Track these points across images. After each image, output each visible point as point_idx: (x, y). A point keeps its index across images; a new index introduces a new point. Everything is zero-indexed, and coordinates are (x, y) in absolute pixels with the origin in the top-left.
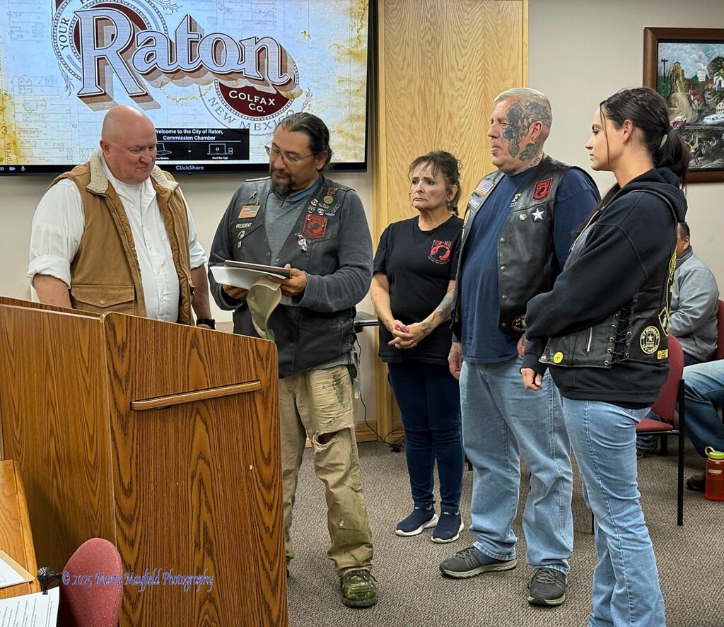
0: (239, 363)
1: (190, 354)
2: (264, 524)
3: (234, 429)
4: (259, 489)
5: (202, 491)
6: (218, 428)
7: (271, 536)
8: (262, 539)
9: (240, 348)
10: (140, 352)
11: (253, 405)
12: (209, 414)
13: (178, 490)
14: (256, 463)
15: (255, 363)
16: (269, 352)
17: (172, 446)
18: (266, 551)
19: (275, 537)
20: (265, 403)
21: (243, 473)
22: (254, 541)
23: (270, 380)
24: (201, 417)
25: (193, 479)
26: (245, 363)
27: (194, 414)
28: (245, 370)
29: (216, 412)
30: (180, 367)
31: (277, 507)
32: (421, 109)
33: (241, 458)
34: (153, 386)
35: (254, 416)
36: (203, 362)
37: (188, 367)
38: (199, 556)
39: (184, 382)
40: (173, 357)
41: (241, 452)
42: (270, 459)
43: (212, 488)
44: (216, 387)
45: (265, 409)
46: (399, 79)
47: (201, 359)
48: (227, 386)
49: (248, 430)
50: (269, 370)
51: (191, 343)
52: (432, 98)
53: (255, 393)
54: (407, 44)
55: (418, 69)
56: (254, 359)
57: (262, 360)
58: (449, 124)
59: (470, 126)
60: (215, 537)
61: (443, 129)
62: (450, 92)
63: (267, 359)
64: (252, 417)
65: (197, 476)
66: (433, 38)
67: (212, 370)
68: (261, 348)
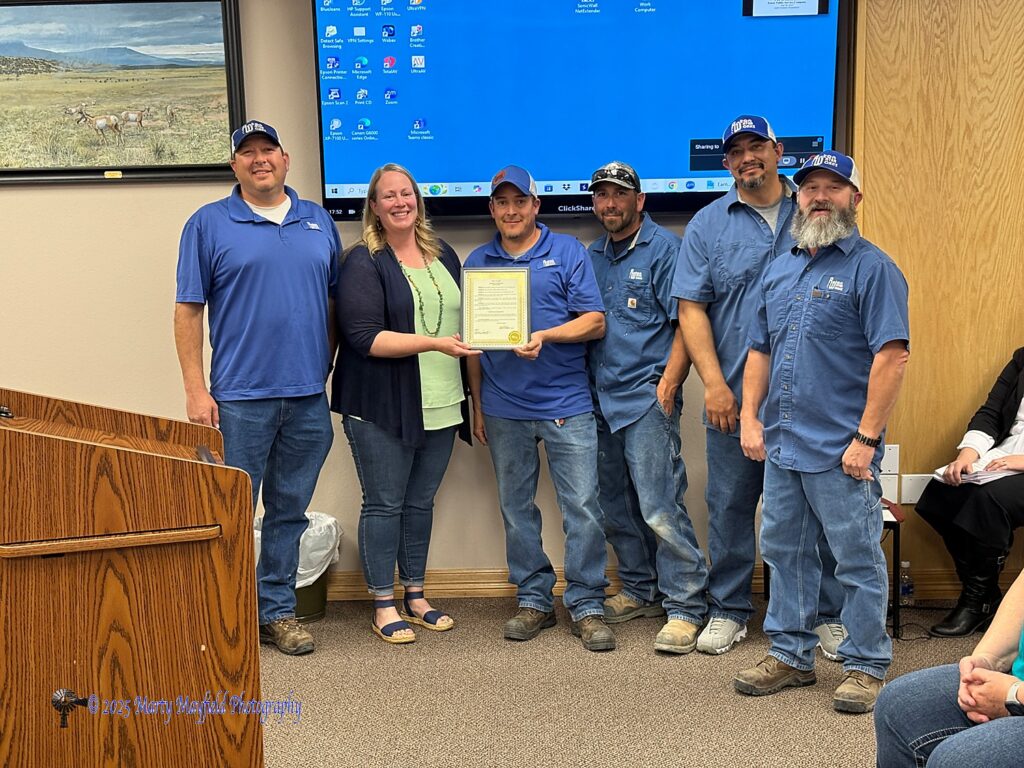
0: (183, 500)
1: (96, 484)
2: (226, 730)
3: (174, 591)
4: (217, 679)
5: (117, 675)
6: (144, 589)
7: (239, 748)
8: (222, 752)
9: (185, 479)
10: (11, 478)
11: (207, 560)
12: (130, 569)
13: (75, 671)
15: (210, 500)
16: (235, 486)
17: (65, 610)
19: (246, 749)
20: (228, 557)
21: (190, 656)
22: (208, 752)
23: (239, 526)
24: (115, 572)
25: (101, 657)
26: (193, 499)
27: (103, 568)
28: (193, 510)
29: (142, 565)
30: (79, 502)
32: (922, 120)
33: (187, 633)
34: (32, 526)
35: (210, 576)
36: (119, 495)
37: (93, 501)
39: (86, 522)
40: (67, 486)
41: (186, 625)
42: (237, 639)
43: (135, 672)
44: (141, 532)
45: (229, 566)
46: (888, 78)
47: (116, 491)
48: (160, 531)
49: (198, 595)
50: (236, 512)
51: (98, 468)
52: (940, 104)
53: (211, 543)
54: (903, 25)
55: (918, 62)
56: (210, 495)
57: (223, 497)
58: (966, 141)
59: (1001, 144)
60: (139, 742)
61: (955, 148)
62: (968, 93)
63: (233, 496)
64: (205, 578)
65: (109, 654)
66: (944, 16)
67: (135, 507)
68: (221, 479)
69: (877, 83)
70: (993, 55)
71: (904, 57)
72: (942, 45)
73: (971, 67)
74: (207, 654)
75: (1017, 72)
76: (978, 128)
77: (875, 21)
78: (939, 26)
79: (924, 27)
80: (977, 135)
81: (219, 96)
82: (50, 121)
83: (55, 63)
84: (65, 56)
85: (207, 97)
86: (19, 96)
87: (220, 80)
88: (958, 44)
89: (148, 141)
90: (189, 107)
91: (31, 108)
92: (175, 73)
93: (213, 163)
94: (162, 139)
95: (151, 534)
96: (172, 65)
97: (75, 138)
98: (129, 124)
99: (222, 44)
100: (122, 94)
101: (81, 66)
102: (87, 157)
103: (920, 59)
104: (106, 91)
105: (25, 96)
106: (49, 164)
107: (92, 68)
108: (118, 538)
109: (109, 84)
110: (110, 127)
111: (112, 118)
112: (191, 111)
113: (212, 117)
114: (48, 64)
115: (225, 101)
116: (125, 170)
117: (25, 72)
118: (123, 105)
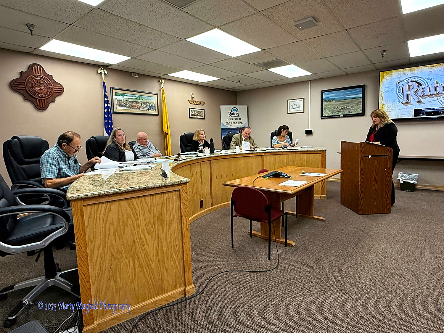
0: (385, 152)
1: (375, 149)
4: (387, 173)
5: (376, 172)
13: (371, 171)
15: (388, 152)
24: (376, 160)
25: (374, 170)
43: (378, 172)
47: (377, 150)
51: (375, 147)
74: (386, 170)
82: (332, 108)
84: (336, 98)
85: (359, 103)
87: (361, 100)
89: (348, 110)
90: (355, 105)
91: (329, 107)
92: (353, 99)
93: (359, 113)
94: (350, 110)
97: (336, 111)
98: (345, 108)
99: (362, 94)
100: (344, 104)
102: (338, 114)
105: (329, 105)
106: (332, 115)
107: (339, 100)
109: (342, 102)
110: (342, 109)
111: (342, 107)
113: (359, 106)
114: (333, 100)
115: (361, 103)
116: (343, 115)
118: (344, 105)
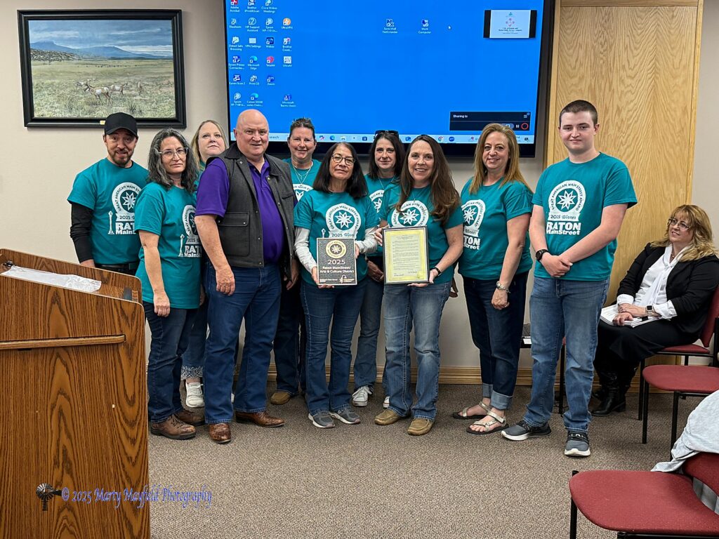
0: (103, 319)
1: (51, 308)
2: (126, 454)
3: (96, 372)
4: (122, 425)
5: (62, 420)
6: (79, 371)
7: (134, 465)
8: (124, 467)
9: (104, 307)
11: (116, 354)
12: (70, 358)
13: (37, 417)
14: (119, 402)
15: (119, 320)
16: (134, 312)
17: (31, 381)
18: (127, 476)
19: (138, 466)
20: (129, 354)
21: (105, 410)
22: (115, 466)
23: (136, 336)
24: (62, 360)
25: (52, 410)
26: (108, 319)
27: (54, 358)
28: (109, 326)
29: (77, 356)
31: (141, 442)
33: (103, 397)
34: (13, 331)
35: (118, 364)
36: (64, 315)
37: (49, 318)
38: (58, 473)
39: (44, 331)
40: (34, 309)
41: (103, 392)
42: (134, 402)
43: (72, 419)
44: (77, 338)
45: (130, 359)
46: (571, 78)
47: (63, 313)
48: (89, 337)
49: (111, 375)
50: (134, 327)
51: (52, 299)
52: (601, 94)
53: (119, 345)
54: (580, 46)
55: (589, 68)
56: (119, 317)
57: (127, 318)
58: (617, 117)
59: (638, 119)
60: (75, 460)
61: (610, 121)
62: (619, 88)
63: (133, 318)
64: (115, 365)
65: (57, 407)
66: (606, 41)
67: (74, 323)
68: (126, 308)
69: (564, 81)
70: (635, 66)
71: (581, 65)
72: (604, 58)
73: (621, 72)
74: (116, 409)
75: (649, 76)
76: (625, 109)
77: (564, 43)
78: (602, 47)
79: (593, 47)
80: (624, 114)
81: (169, 77)
82: (68, 90)
83: (72, 55)
84: (78, 50)
85: (162, 77)
86: (50, 74)
87: (170, 68)
88: (614, 58)
89: (126, 103)
90: (150, 83)
91: (57, 81)
92: (143, 63)
93: (165, 117)
94: (134, 102)
95: (83, 339)
96: (141, 58)
97: (83, 100)
98: (115, 92)
99: (172, 46)
100: (111, 75)
101: (87, 57)
102: (90, 112)
103: (591, 66)
104: (101, 72)
105: (54, 74)
106: (68, 115)
107: (93, 58)
108: (63, 340)
109: (104, 68)
110: (104, 94)
111: (105, 88)
112: (152, 86)
113: (164, 90)
114: (68, 56)
115: (172, 80)
117: (54, 60)
118: (112, 81)
